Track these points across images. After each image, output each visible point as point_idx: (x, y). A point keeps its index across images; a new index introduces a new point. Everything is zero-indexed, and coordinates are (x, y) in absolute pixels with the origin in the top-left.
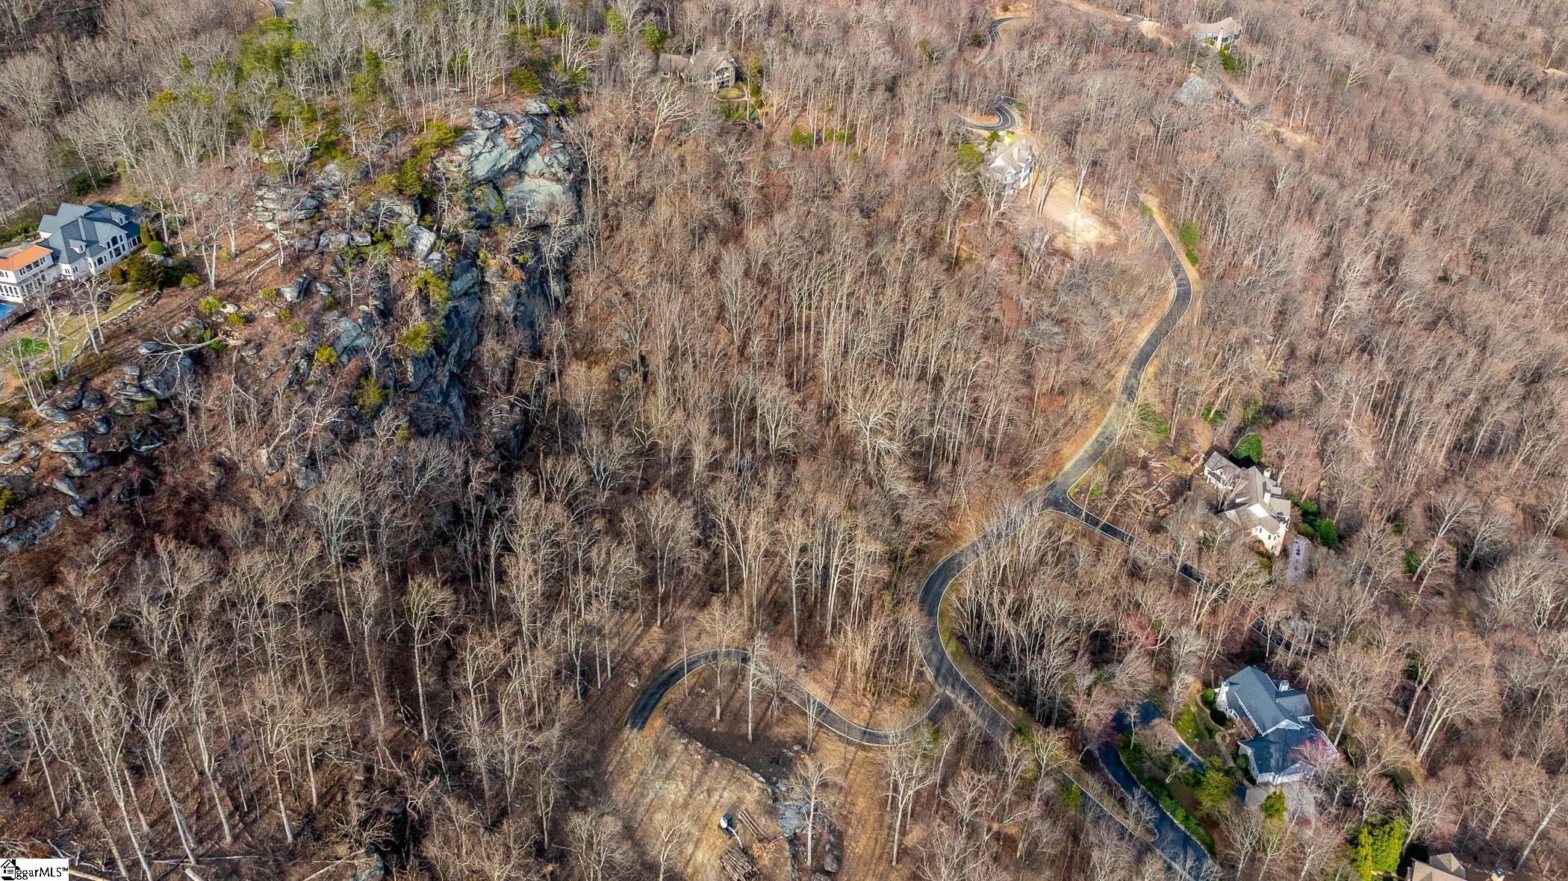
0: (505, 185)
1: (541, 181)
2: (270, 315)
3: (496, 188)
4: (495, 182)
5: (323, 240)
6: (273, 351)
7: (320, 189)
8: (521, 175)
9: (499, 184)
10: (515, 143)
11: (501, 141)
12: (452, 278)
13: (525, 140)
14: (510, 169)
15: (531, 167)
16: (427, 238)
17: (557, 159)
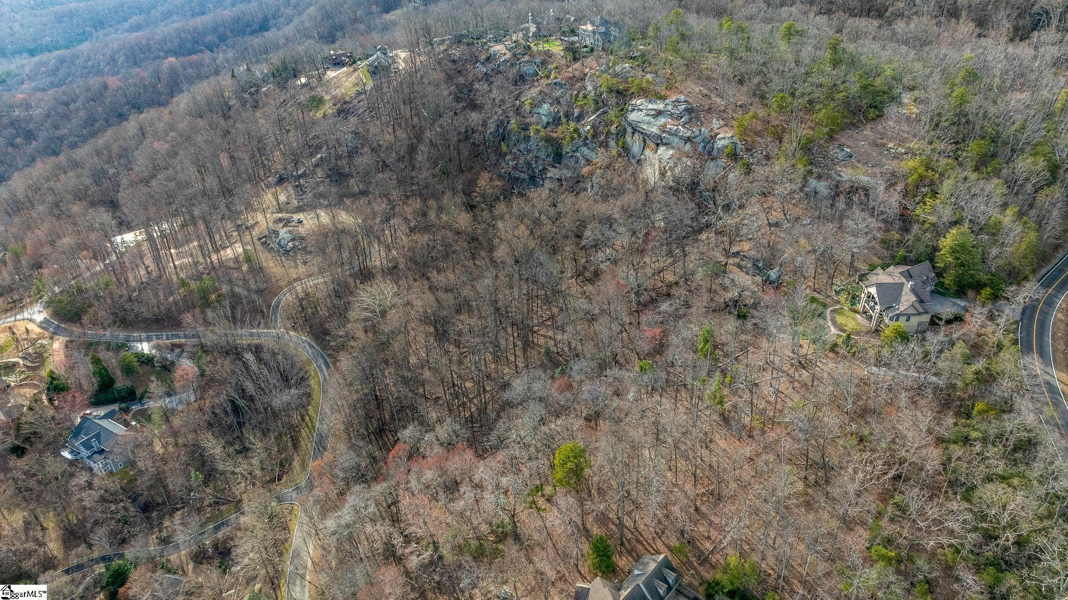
0: (648, 146)
1: (657, 165)
10: (663, 128)
11: (662, 120)
12: (586, 145)
13: (670, 132)
14: (646, 135)
15: (660, 150)
16: (594, 116)
17: (676, 165)
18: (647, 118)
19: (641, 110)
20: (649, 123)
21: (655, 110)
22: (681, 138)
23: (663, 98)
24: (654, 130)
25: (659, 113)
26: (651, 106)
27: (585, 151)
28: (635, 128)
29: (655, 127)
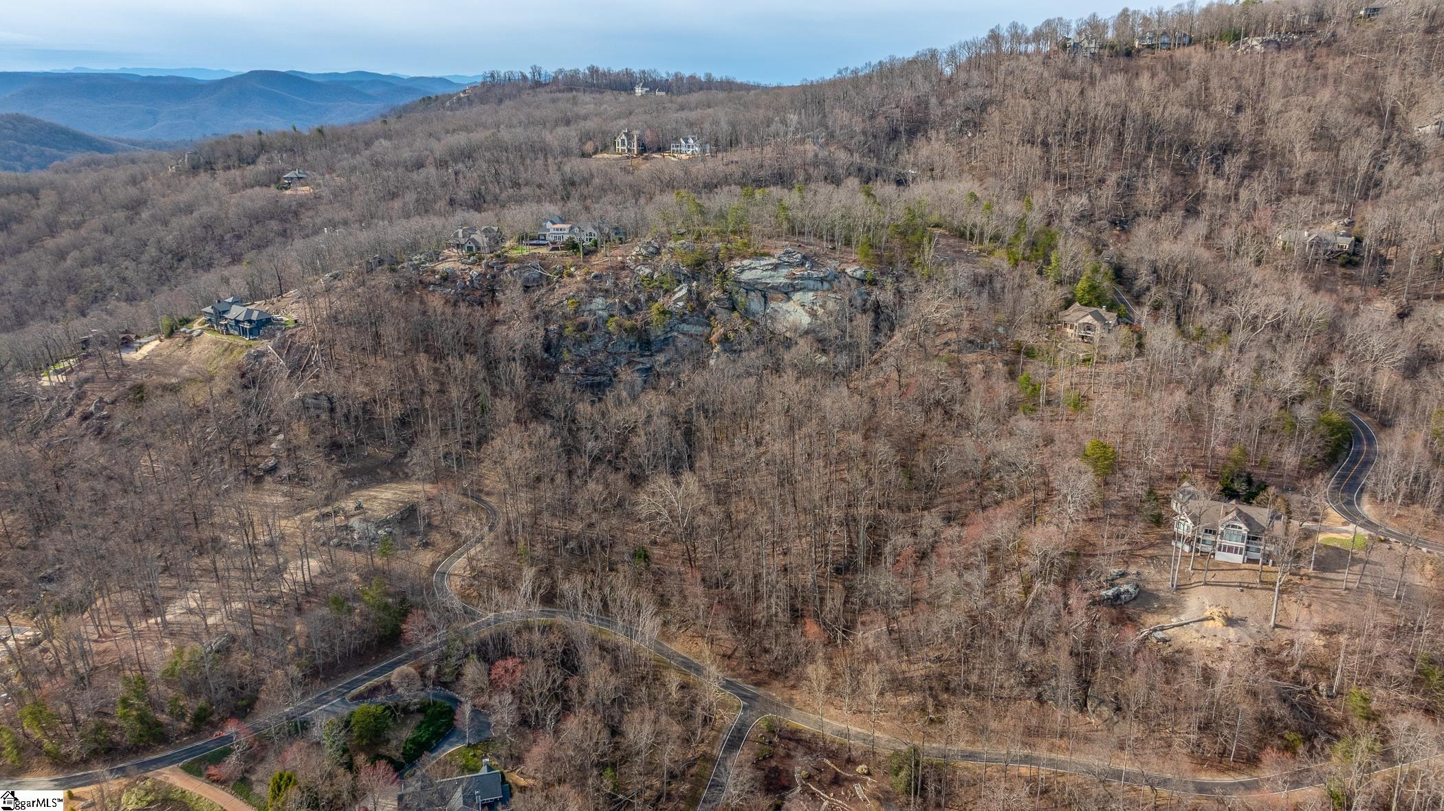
0: (772, 299)
1: (800, 309)
2: (578, 278)
3: (765, 297)
4: (764, 292)
5: (639, 267)
6: (562, 291)
7: (664, 247)
8: (789, 299)
9: (769, 295)
10: (793, 277)
11: (784, 271)
12: (684, 321)
13: (802, 278)
14: (773, 288)
15: (797, 296)
16: (684, 291)
17: (825, 302)
18: (768, 273)
19: (755, 268)
20: (771, 276)
21: (772, 264)
22: (815, 280)
23: (773, 256)
24: (783, 280)
25: (776, 267)
26: (763, 263)
27: (685, 327)
28: (750, 287)
29: (781, 278)
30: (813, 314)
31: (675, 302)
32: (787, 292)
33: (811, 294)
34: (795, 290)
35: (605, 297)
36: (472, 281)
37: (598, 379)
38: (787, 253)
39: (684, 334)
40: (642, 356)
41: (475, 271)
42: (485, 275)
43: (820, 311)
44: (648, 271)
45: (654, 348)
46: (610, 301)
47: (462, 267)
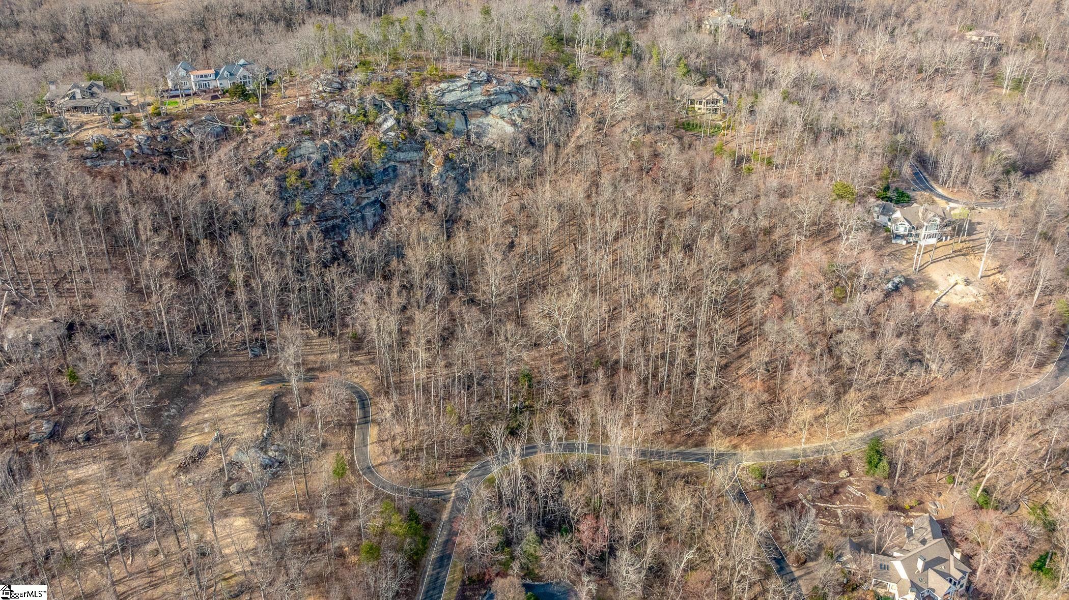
0: (475, 116)
1: (501, 122)
2: (272, 125)
3: (464, 115)
4: (465, 111)
5: (331, 105)
6: (259, 141)
7: (348, 81)
8: (488, 114)
9: (468, 113)
10: (487, 93)
11: (478, 90)
12: (399, 150)
13: (496, 94)
14: (474, 106)
15: (495, 110)
16: (391, 122)
17: (520, 112)
18: (467, 92)
19: (454, 90)
20: (470, 96)
21: (466, 85)
22: (505, 94)
23: (460, 77)
24: (480, 98)
25: (470, 87)
26: (459, 84)
27: (401, 155)
28: (452, 108)
29: (478, 96)
30: (514, 124)
31: (385, 133)
32: (485, 108)
33: (506, 106)
34: (492, 104)
35: (313, 140)
36: (140, 147)
37: (331, 223)
38: (472, 72)
39: (402, 162)
40: (368, 191)
41: (139, 136)
42: (154, 138)
43: (519, 121)
44: (342, 107)
45: (375, 181)
46: (319, 143)
47: (115, 133)
